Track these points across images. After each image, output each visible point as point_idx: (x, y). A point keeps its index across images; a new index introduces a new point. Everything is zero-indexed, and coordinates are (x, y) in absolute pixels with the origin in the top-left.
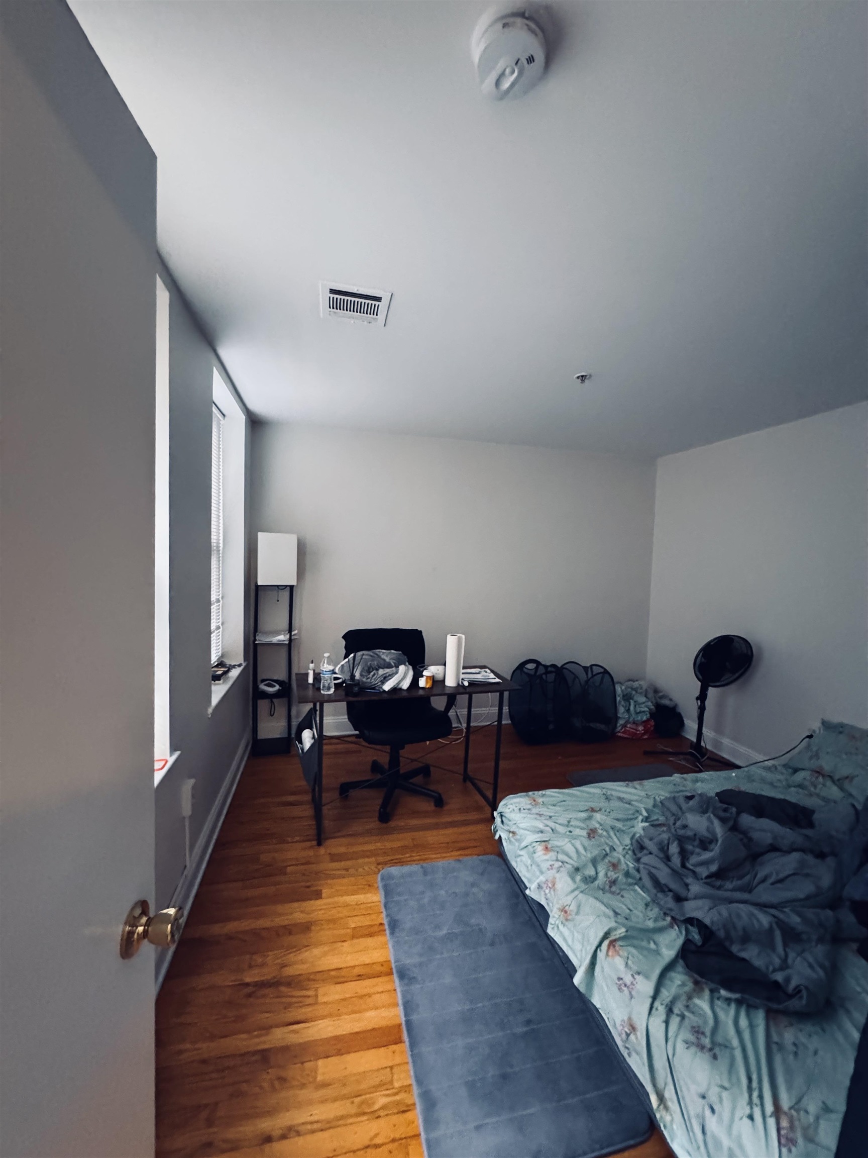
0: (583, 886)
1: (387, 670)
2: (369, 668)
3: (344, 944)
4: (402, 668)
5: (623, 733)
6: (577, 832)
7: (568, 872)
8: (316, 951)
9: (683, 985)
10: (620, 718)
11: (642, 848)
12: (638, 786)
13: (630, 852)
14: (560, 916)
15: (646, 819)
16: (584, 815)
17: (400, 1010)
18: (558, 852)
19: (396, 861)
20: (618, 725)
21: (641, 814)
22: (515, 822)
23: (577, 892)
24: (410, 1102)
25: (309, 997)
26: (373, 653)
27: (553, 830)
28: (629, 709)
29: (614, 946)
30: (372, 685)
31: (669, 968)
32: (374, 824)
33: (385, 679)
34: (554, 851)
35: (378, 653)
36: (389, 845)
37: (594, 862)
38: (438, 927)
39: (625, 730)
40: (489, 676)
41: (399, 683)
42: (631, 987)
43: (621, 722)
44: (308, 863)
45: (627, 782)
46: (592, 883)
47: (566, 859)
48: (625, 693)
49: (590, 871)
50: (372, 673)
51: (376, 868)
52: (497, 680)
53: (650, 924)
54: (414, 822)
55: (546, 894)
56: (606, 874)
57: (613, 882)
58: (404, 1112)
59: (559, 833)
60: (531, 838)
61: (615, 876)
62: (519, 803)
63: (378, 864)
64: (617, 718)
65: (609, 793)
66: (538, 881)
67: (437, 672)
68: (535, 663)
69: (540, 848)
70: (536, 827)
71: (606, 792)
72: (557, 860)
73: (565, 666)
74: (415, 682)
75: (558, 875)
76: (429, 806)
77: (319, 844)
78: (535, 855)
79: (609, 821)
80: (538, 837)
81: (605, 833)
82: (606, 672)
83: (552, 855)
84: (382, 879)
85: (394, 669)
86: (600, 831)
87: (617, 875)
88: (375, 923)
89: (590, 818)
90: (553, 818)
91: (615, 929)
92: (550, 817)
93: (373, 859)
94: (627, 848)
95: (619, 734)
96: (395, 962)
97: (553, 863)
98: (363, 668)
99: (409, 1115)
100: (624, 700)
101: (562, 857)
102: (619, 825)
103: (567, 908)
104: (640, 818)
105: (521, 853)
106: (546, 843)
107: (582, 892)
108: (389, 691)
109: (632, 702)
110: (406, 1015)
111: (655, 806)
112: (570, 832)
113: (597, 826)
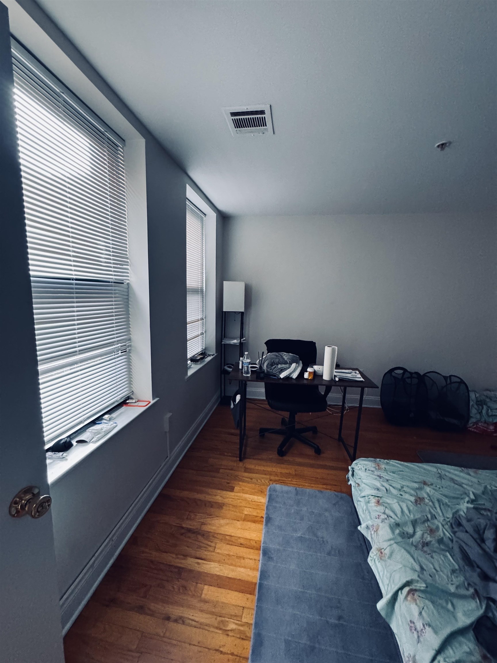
0: (399, 539)
1: (283, 366)
2: (272, 363)
3: (238, 522)
4: (294, 365)
5: (474, 428)
6: (407, 496)
7: (390, 525)
8: (222, 522)
9: (470, 653)
10: (471, 417)
11: (459, 524)
12: (472, 474)
13: (449, 524)
14: (377, 554)
15: (472, 501)
16: (416, 485)
17: (258, 574)
18: (386, 507)
19: (281, 481)
20: (470, 422)
21: (469, 496)
22: (360, 477)
23: (392, 542)
24: (248, 635)
25: (210, 546)
26: (279, 354)
27: (387, 490)
28: (481, 412)
29: (413, 595)
30: (274, 374)
31: (461, 632)
32: (274, 455)
33: (282, 370)
34: (384, 506)
35: (282, 355)
36: (279, 470)
37: (414, 523)
38: (295, 531)
39: (476, 426)
40: (356, 376)
41: (291, 374)
42: (419, 632)
43: (473, 420)
44: (232, 469)
45: (463, 468)
46: (409, 538)
47: (392, 514)
48: (479, 399)
49: (410, 530)
50: (274, 367)
51: (269, 482)
52: (362, 379)
53: (452, 589)
54: (299, 460)
55: (371, 534)
56: (423, 535)
57: (426, 544)
58: (243, 639)
59: (392, 494)
60: (368, 491)
61: (429, 539)
62: (366, 465)
63: (271, 480)
64: (469, 417)
65: (443, 473)
66: (367, 523)
67: (319, 369)
68: (403, 370)
69: (373, 500)
70: (375, 485)
71: (441, 472)
72: (384, 513)
73: (427, 374)
74: (301, 374)
75: (381, 525)
76: (310, 452)
77: (241, 460)
78: (369, 505)
79: (437, 495)
80: (374, 492)
81: (431, 503)
82: (462, 382)
83: (381, 509)
84: (270, 491)
85: (288, 365)
86: (427, 501)
87: (431, 539)
88: (259, 516)
89: (420, 489)
90: (389, 481)
91: (417, 581)
92: (387, 480)
93: (268, 477)
94: (448, 520)
95: (470, 429)
96: (263, 544)
97: (381, 514)
98: (269, 363)
99: (245, 643)
100: (477, 405)
101: (388, 512)
102: (446, 500)
103: (383, 550)
104: (467, 499)
105: (360, 499)
106: (379, 498)
107: (396, 543)
108: (283, 378)
109: (485, 407)
110: (261, 579)
111: (483, 493)
112: (401, 495)
113: (425, 496)
